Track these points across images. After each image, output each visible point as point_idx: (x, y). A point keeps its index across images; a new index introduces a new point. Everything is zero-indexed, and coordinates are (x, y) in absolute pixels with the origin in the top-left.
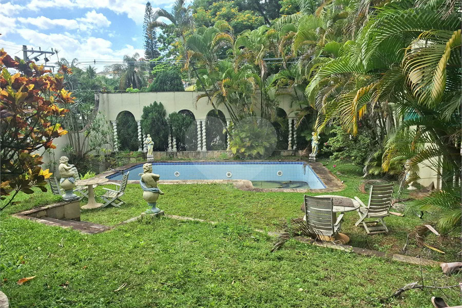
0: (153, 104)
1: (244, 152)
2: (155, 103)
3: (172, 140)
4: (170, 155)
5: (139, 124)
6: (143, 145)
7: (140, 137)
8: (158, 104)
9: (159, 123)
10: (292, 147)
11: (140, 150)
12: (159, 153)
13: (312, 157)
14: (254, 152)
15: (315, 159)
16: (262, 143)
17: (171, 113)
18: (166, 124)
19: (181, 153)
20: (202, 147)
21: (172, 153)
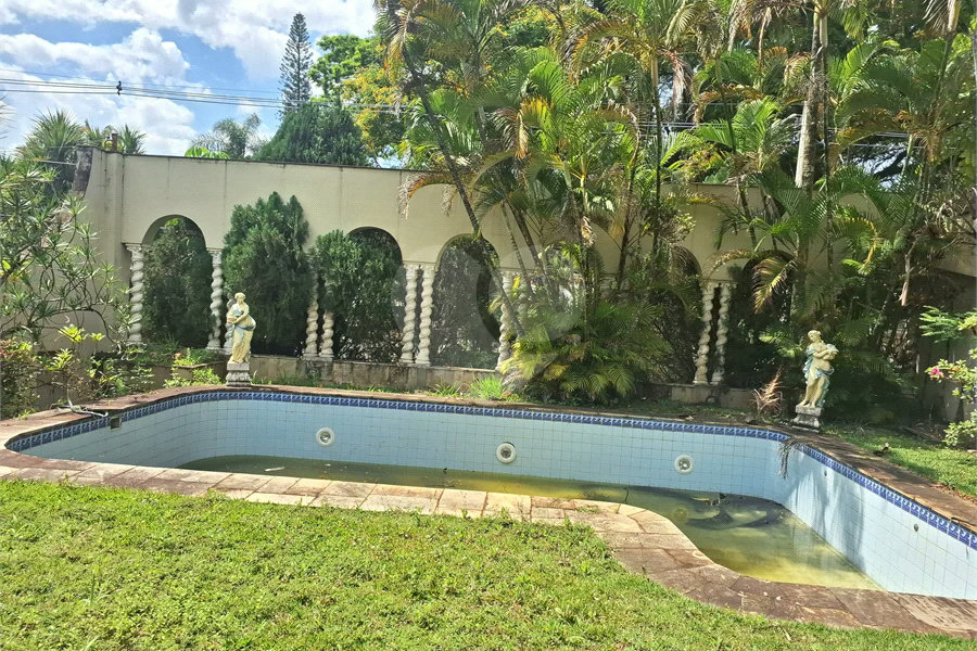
0: (266, 200)
1: (561, 380)
2: (276, 199)
3: (320, 322)
4: (308, 371)
5: (217, 261)
6: (223, 330)
7: (216, 303)
8: (286, 200)
9: (281, 263)
10: (709, 376)
11: (213, 345)
12: (272, 360)
13: (805, 416)
14: (599, 383)
15: (816, 424)
16: (621, 353)
17: (323, 235)
18: (305, 270)
19: (346, 366)
20: (414, 352)
21: (314, 363)
